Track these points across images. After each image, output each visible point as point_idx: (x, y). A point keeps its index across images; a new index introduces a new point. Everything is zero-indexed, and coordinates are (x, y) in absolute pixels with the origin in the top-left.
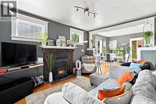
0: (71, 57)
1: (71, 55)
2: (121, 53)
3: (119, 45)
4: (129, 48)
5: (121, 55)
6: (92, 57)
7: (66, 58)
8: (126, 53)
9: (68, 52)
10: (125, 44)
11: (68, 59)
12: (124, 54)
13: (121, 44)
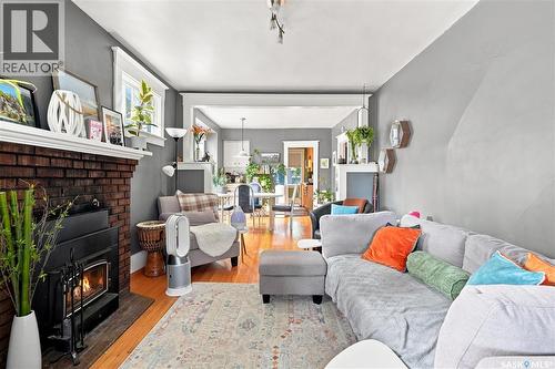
0: (121, 202)
1: (124, 189)
3: (257, 159)
4: (283, 166)
6: (204, 198)
7: (103, 206)
8: (276, 181)
9: (110, 175)
10: (271, 155)
11: (110, 214)
12: (272, 186)
13: (263, 155)
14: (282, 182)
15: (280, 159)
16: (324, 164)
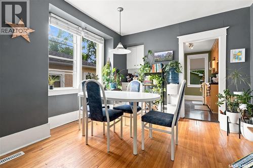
2: (155, 82)
3: (151, 59)
4: (177, 63)
5: (156, 86)
8: (168, 79)
10: (165, 53)
12: (164, 85)
13: (156, 54)
14: (176, 81)
15: (175, 56)
16: (236, 57)
